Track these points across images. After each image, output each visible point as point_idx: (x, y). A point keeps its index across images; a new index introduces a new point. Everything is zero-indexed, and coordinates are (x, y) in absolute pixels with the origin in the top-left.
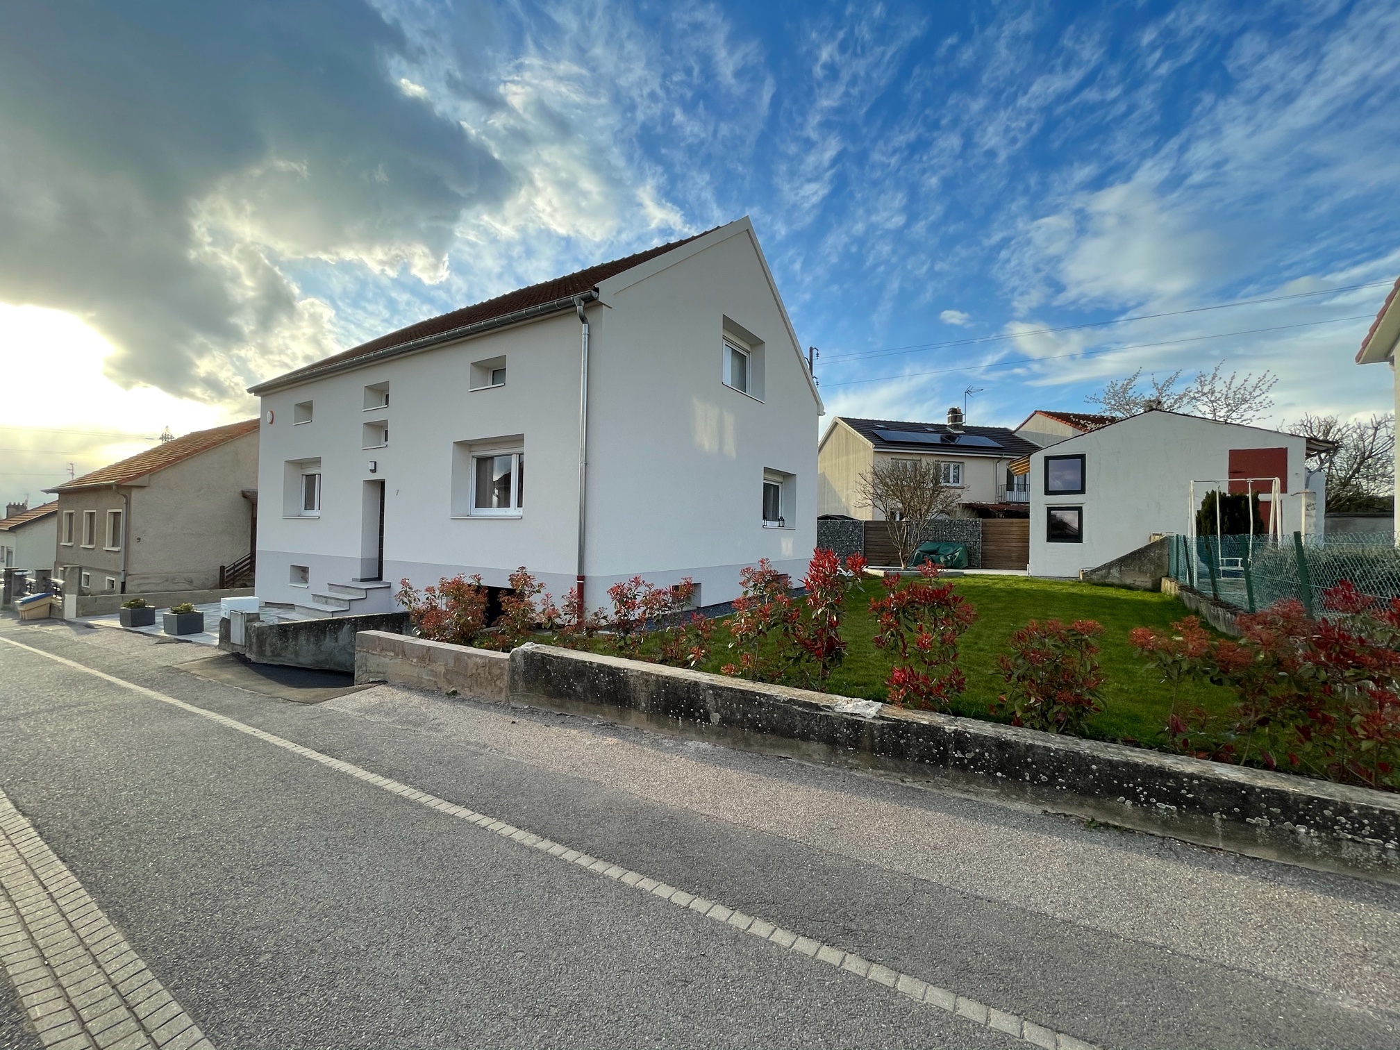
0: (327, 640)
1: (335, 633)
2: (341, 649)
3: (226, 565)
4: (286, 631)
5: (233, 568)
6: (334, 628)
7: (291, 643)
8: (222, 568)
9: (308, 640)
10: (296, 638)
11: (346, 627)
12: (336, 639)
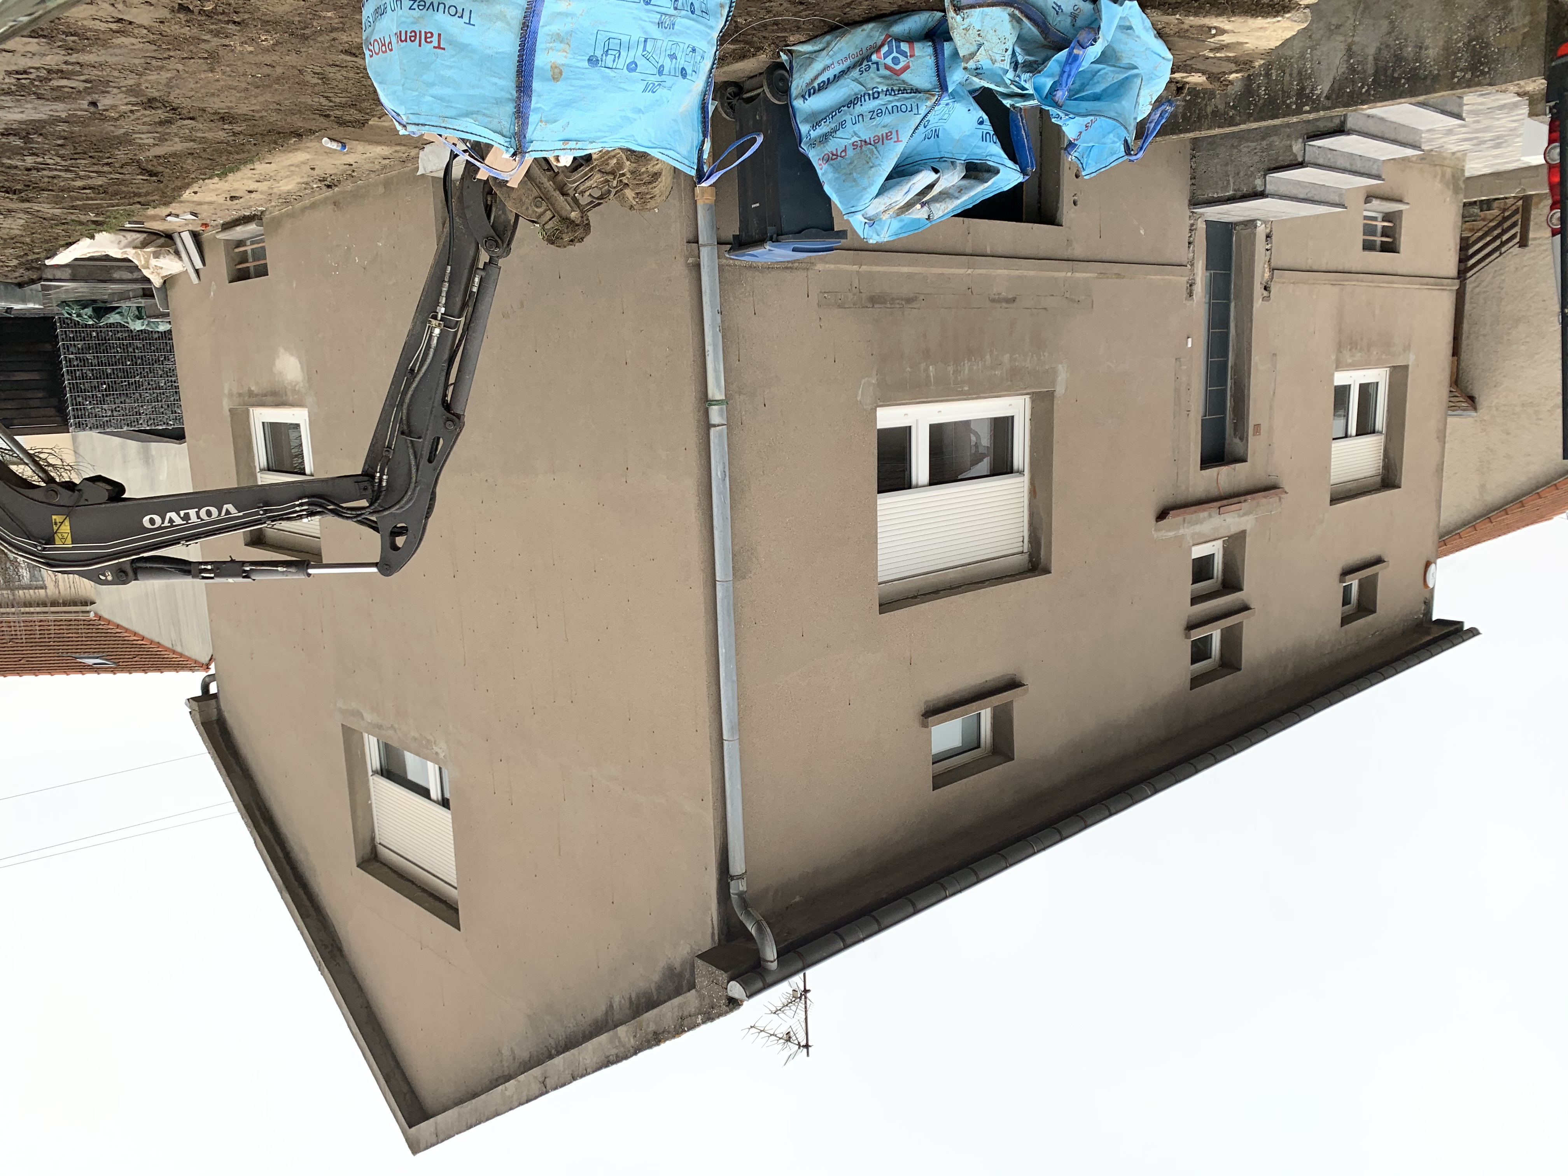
0: (1371, 51)
1: (1352, 70)
2: (1338, 27)
3: (1516, 250)
4: (1473, 68)
5: (1503, 244)
6: (1353, 82)
7: (1460, 38)
8: (1523, 243)
9: (1420, 47)
10: (1448, 49)
11: (1323, 88)
12: (1350, 52)
